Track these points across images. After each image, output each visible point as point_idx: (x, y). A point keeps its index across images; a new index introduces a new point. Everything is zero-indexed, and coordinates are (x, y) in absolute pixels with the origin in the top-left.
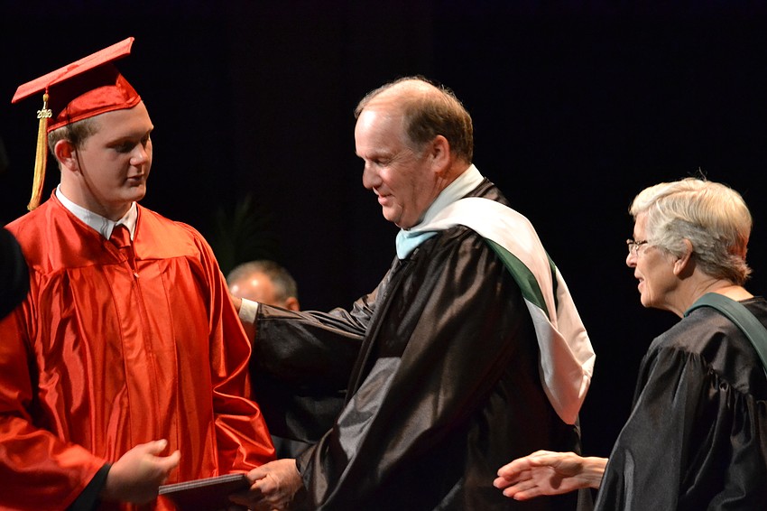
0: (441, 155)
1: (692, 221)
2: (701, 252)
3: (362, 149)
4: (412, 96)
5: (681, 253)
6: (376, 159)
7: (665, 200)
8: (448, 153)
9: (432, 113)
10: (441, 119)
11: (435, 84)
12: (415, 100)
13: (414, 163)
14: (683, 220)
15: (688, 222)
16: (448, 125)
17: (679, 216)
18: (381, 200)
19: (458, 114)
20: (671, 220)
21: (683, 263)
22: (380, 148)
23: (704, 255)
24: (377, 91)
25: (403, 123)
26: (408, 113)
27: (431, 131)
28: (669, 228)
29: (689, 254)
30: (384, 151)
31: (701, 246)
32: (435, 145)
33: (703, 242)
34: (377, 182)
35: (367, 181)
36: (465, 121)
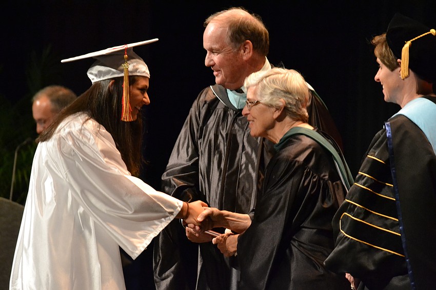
0: (247, 51)
1: (285, 90)
2: (289, 106)
3: (206, 44)
4: (235, 18)
5: (279, 107)
6: (212, 51)
7: (268, 79)
8: (251, 50)
9: (244, 28)
10: (249, 31)
11: (250, 13)
12: (236, 19)
13: (232, 54)
14: (279, 89)
15: (281, 91)
16: (254, 35)
17: (277, 87)
18: (215, 73)
19: (260, 29)
20: (273, 90)
21: (280, 112)
22: (213, 44)
23: (291, 108)
24: (219, 13)
25: (228, 32)
26: (230, 27)
27: (243, 38)
28: (272, 94)
29: (283, 107)
30: (216, 46)
31: (289, 104)
32: (245, 45)
33: (290, 101)
34: (212, 63)
35: (207, 62)
36: (264, 34)
